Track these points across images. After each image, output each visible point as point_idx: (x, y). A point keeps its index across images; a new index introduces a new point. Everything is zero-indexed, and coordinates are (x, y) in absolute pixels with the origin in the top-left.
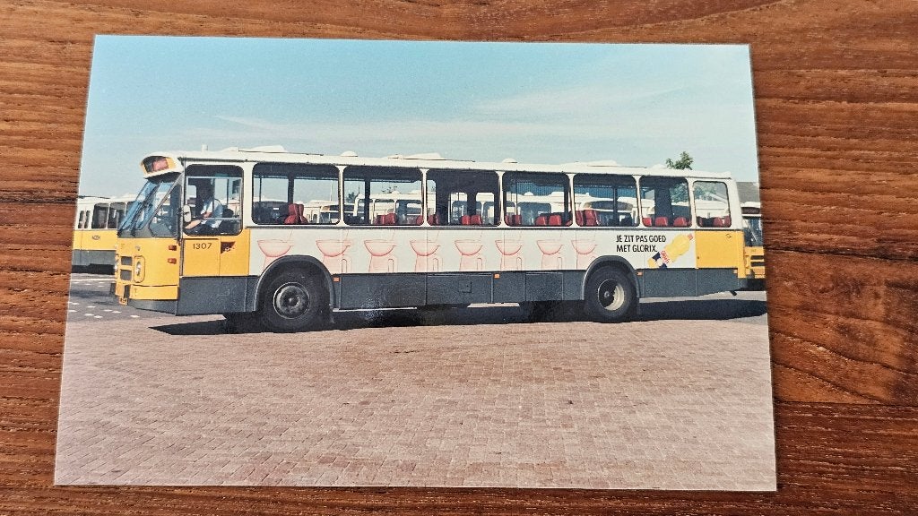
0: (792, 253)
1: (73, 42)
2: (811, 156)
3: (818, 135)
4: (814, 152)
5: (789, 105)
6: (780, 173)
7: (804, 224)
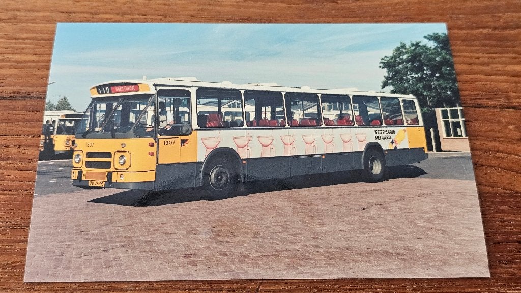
0: (511, 110)
1: (74, 13)
2: (513, 58)
3: (515, 47)
4: (514, 55)
5: (496, 32)
6: (497, 67)
7: (515, 94)
